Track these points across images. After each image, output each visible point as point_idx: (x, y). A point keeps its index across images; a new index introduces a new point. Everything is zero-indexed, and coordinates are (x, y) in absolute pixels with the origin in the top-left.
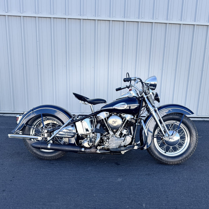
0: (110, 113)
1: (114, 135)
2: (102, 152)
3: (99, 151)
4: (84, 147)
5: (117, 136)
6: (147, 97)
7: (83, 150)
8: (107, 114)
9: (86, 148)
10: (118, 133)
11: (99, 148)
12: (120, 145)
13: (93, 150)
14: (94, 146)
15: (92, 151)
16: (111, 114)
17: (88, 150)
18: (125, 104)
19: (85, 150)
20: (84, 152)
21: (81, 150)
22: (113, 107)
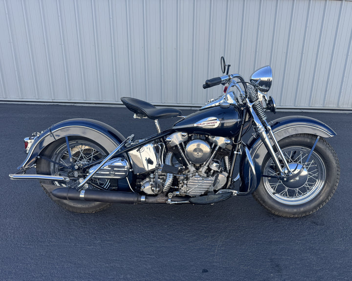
0: (188, 135)
1: (197, 172)
2: (176, 202)
3: (171, 201)
4: (143, 193)
5: (202, 175)
6: (254, 106)
7: (143, 199)
8: (183, 136)
9: (147, 196)
10: (203, 170)
11: (170, 195)
12: (207, 189)
13: (160, 199)
14: (162, 192)
15: (159, 201)
16: (190, 135)
17: (151, 200)
19: (146, 200)
20: (145, 202)
21: (139, 199)
22: (195, 125)
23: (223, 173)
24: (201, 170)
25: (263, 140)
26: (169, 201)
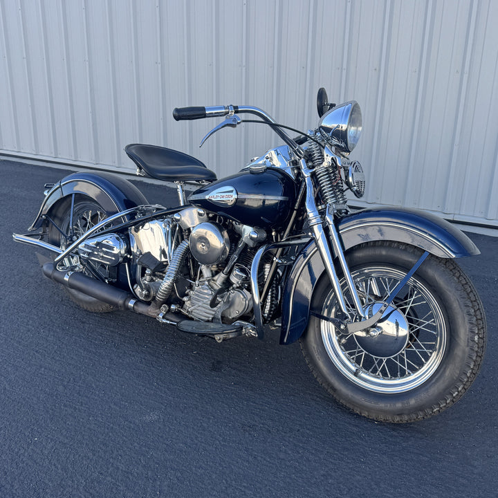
0: (208, 214)
1: (210, 280)
2: (168, 322)
3: (163, 317)
4: (134, 296)
5: (215, 286)
7: (131, 304)
8: (200, 214)
9: (138, 301)
10: (220, 279)
11: (164, 308)
13: (150, 311)
14: (154, 300)
15: (150, 313)
16: (211, 215)
17: (142, 309)
18: (232, 191)
19: (135, 307)
20: (133, 311)
21: (126, 303)
22: (207, 197)
23: (244, 290)
24: (215, 278)
25: (317, 246)
26: (161, 316)
